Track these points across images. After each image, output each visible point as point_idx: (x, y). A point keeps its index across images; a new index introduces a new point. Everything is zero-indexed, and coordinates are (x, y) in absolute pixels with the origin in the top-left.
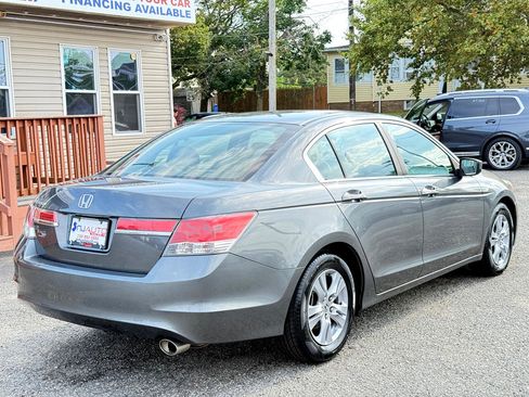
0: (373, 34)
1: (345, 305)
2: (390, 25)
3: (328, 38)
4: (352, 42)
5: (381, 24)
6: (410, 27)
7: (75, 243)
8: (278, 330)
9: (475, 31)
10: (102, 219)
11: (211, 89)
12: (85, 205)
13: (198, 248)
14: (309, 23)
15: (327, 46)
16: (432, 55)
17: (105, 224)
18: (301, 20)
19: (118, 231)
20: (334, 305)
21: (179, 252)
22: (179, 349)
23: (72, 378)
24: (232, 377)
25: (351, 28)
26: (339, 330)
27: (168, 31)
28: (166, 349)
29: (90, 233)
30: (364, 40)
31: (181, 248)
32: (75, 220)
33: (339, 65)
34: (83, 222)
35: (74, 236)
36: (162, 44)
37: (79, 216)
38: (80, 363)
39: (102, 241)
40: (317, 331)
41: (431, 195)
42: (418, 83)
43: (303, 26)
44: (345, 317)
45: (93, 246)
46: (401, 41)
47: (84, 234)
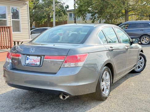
0: (81, 6)
2: (86, 4)
3: (68, 7)
4: (75, 8)
5: (84, 3)
6: (92, 4)
7: (28, 64)
9: (110, 6)
10: (38, 56)
11: (33, 21)
12: (32, 51)
13: (72, 65)
14: (62, 2)
15: (67, 9)
16: (97, 13)
17: (39, 58)
18: (60, 1)
19: (44, 60)
20: (107, 82)
21: (66, 66)
22: (67, 97)
25: (75, 4)
26: (108, 90)
27: (28, 2)
28: (61, 97)
29: (34, 60)
30: (79, 8)
31: (66, 65)
32: (28, 56)
33: (71, 15)
34: (31, 57)
35: (27, 62)
36: (26, 6)
37: (29, 55)
38: (25, 103)
39: (38, 63)
42: (93, 20)
43: (60, 3)
44: (109, 86)
45: (35, 65)
46: (89, 9)
47: (31, 61)
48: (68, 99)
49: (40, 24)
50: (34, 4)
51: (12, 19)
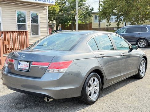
0: (105, 8)
1: (98, 87)
2: (111, 6)
3: (92, 9)
4: (99, 11)
5: (108, 6)
6: (116, 7)
8: (79, 95)
9: (135, 8)
11: (59, 23)
12: (23, 57)
13: (56, 71)
14: (87, 5)
15: (92, 12)
16: (122, 15)
17: (28, 63)
18: (85, 4)
19: (32, 65)
20: (95, 87)
21: (50, 72)
22: (50, 100)
23: (18, 108)
24: (65, 108)
25: (99, 7)
27: (47, 7)
28: (46, 100)
29: (24, 65)
30: (103, 10)
32: (20, 62)
33: (96, 17)
34: (22, 63)
35: (19, 67)
36: (45, 10)
37: (21, 61)
38: (21, 103)
39: (27, 68)
40: (90, 95)
41: (123, 56)
43: (85, 6)
44: (98, 91)
45: (25, 70)
46: (113, 11)
47: (22, 66)
48: (51, 101)
49: (65, 26)
50: (60, 7)
51: (32, 23)
